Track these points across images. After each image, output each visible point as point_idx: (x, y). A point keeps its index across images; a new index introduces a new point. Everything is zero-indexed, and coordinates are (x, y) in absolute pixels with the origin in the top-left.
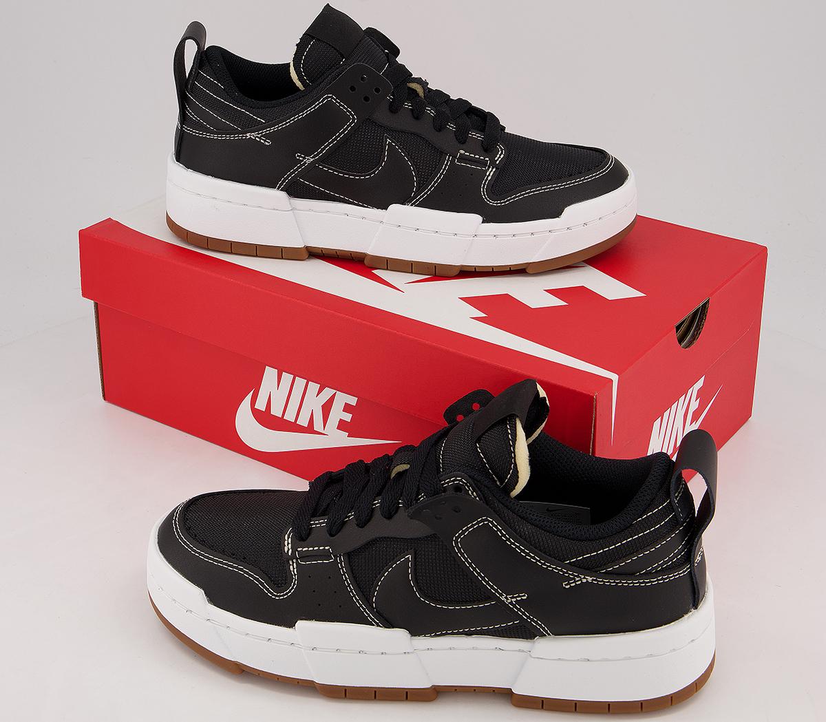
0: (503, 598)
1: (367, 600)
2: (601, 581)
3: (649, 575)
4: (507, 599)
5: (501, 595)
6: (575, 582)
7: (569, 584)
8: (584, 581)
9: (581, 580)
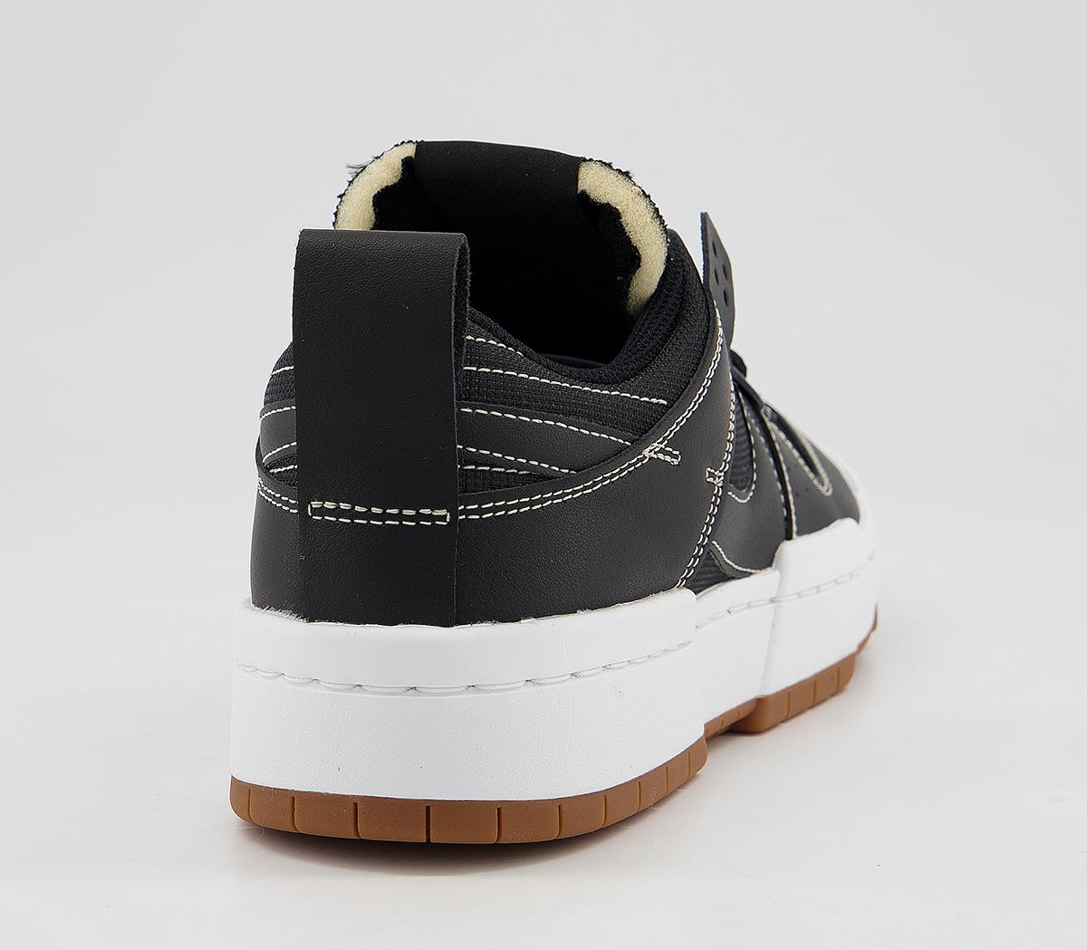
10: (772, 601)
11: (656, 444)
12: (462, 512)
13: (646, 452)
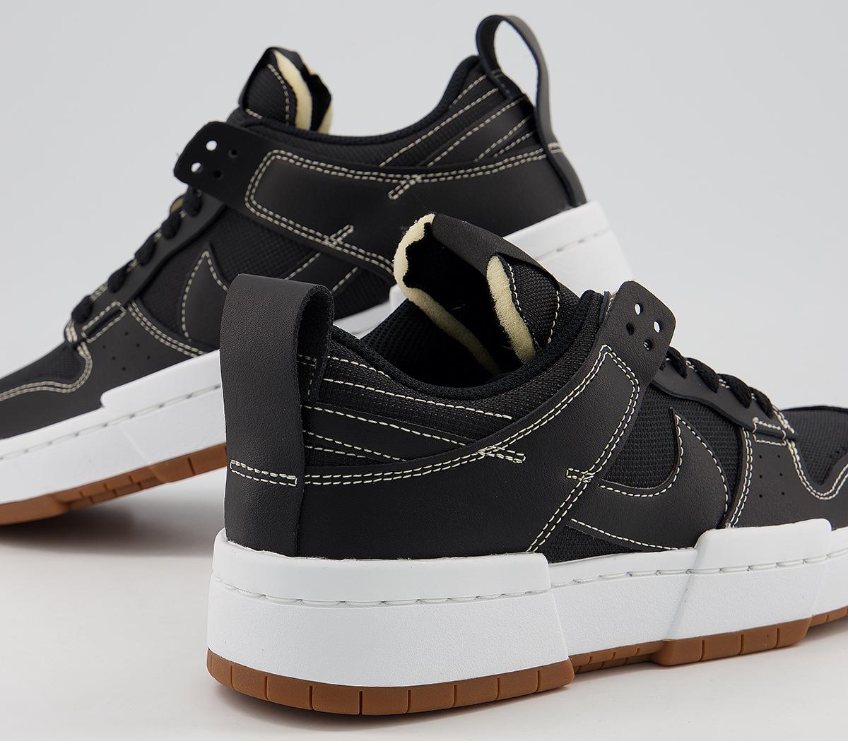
0: (326, 243)
1: (175, 331)
2: (433, 178)
3: (490, 159)
4: (332, 242)
5: (323, 239)
6: (402, 188)
7: (396, 193)
8: (412, 182)
9: (408, 183)
10: (689, 571)
11: (493, 447)
12: (307, 479)
13: (482, 452)
